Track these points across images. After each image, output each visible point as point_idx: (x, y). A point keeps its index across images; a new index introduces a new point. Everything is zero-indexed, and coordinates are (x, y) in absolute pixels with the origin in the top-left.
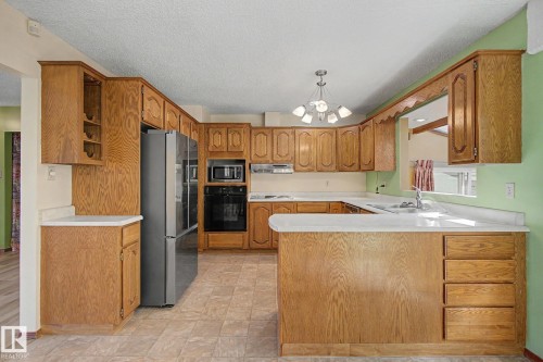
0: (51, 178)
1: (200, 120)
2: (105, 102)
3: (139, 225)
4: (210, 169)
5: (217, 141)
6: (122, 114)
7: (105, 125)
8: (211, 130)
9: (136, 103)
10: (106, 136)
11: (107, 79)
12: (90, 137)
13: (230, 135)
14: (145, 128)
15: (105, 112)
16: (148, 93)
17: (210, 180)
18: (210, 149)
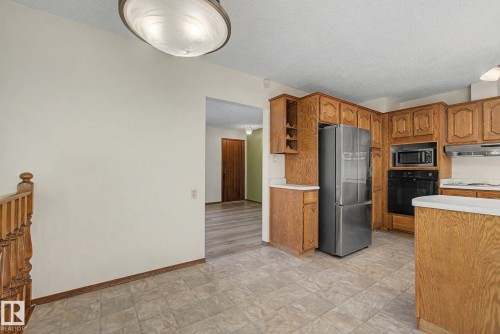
0: (275, 161)
1: (383, 110)
2: (299, 114)
3: (317, 193)
4: (394, 154)
5: (401, 126)
6: (308, 119)
7: (299, 128)
8: (394, 118)
9: (315, 111)
10: (300, 134)
11: (300, 99)
12: (291, 136)
13: (416, 119)
14: (322, 126)
15: (300, 120)
16: (324, 100)
17: (394, 165)
18: (394, 136)
